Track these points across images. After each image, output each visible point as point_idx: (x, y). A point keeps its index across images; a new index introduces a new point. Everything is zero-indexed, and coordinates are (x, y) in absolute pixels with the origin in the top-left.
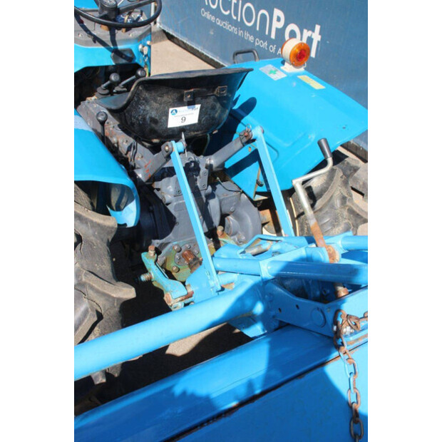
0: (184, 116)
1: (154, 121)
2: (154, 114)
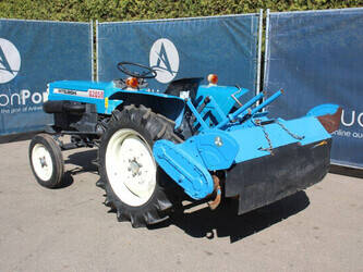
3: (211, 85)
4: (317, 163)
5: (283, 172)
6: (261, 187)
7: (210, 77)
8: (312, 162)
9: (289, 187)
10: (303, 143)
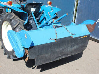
0: (33, 10)
1: (29, 10)
2: (29, 9)
3: (49, 5)
4: (80, 45)
5: (61, 49)
6: (48, 55)
7: (49, 2)
8: (78, 45)
9: (64, 55)
10: (74, 37)
